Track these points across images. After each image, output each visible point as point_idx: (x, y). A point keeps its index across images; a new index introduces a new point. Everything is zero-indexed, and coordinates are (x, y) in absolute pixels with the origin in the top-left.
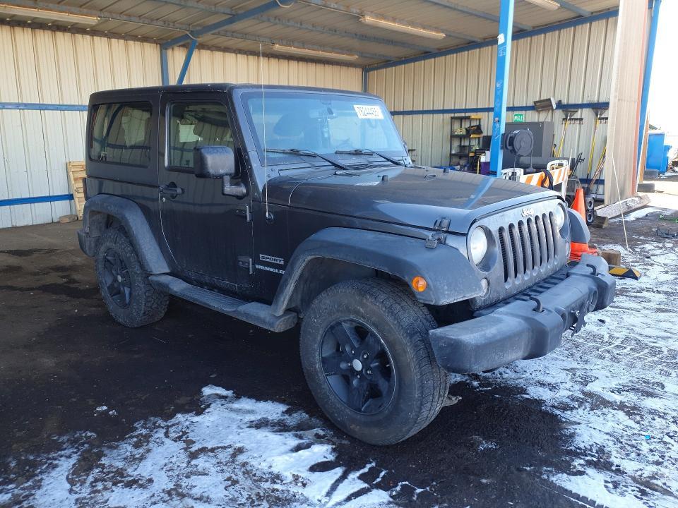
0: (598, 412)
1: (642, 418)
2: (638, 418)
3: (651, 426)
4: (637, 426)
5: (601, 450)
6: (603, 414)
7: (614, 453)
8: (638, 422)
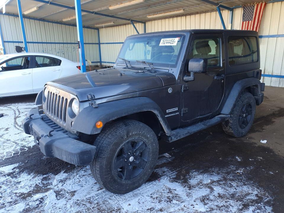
0: (33, 186)
1: (17, 196)
2: (18, 195)
3: (10, 196)
4: (15, 192)
5: (16, 177)
6: (31, 186)
7: (11, 179)
8: (16, 193)
